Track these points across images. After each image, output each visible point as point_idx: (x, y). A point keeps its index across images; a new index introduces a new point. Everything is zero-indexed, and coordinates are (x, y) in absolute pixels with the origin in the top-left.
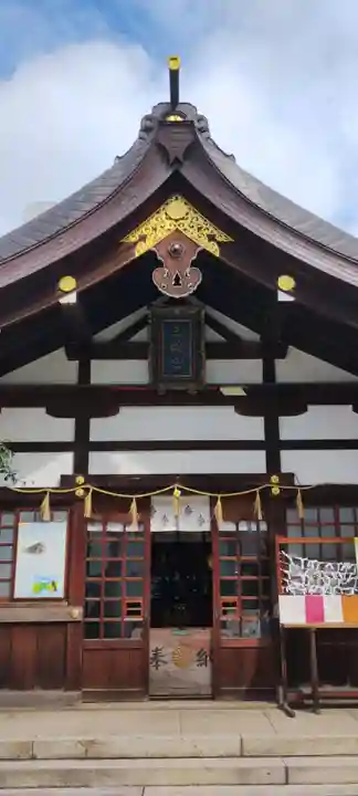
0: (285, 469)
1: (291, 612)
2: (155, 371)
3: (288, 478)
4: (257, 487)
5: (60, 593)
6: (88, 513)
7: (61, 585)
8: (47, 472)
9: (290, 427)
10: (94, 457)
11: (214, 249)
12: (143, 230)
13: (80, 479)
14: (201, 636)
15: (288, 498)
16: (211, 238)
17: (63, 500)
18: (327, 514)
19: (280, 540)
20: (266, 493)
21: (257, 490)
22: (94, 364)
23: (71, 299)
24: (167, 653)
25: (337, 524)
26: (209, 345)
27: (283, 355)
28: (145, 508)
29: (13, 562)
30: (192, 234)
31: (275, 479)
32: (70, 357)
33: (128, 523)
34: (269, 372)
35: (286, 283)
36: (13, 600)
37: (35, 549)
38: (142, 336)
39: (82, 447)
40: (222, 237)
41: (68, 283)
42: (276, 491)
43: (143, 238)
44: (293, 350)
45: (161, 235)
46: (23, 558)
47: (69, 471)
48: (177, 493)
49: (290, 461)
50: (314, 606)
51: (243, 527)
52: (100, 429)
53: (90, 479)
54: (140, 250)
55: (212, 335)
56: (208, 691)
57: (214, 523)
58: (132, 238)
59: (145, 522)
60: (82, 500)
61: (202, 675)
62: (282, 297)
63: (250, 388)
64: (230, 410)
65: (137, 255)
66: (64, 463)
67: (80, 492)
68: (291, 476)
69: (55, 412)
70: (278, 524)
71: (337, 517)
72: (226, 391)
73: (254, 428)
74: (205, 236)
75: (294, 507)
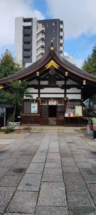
0: (67, 97)
1: (66, 115)
2: (49, 83)
5: (37, 112)
6: (40, 102)
7: (37, 111)
8: (35, 97)
9: (68, 91)
10: (41, 95)
11: (57, 68)
12: (48, 65)
13: (39, 98)
14: (55, 118)
15: (67, 101)
16: (57, 66)
17: (37, 101)
18: (72, 103)
19: (66, 106)
20: (64, 100)
22: (41, 81)
23: (38, 75)
24: (51, 120)
26: (57, 79)
27: (67, 80)
28: (48, 102)
29: (31, 109)
30: (54, 66)
31: (65, 98)
32: (37, 80)
33: (45, 104)
34: (65, 83)
35: (67, 73)
36: (31, 113)
37: (33, 107)
38: (47, 77)
39: (39, 93)
40: (58, 66)
41: (38, 73)
42: (65, 100)
43: (48, 66)
44: (69, 79)
45: (50, 66)
46: (32, 108)
47: (38, 97)
48: (52, 100)
49: (68, 96)
50: (69, 115)
51: (61, 104)
52: (41, 91)
53: (40, 98)
54: (47, 68)
55: (57, 77)
56: (56, 125)
57: (57, 104)
58: (46, 66)
59: (48, 104)
60: (39, 101)
61: (55, 123)
62: (66, 75)
63: (63, 85)
64: (60, 88)
65: (47, 69)
66: (37, 96)
67: (39, 100)
69: (35, 88)
70: (66, 104)
71: (73, 103)
72: (59, 86)
73: (63, 91)
74: (56, 66)
75: (68, 102)
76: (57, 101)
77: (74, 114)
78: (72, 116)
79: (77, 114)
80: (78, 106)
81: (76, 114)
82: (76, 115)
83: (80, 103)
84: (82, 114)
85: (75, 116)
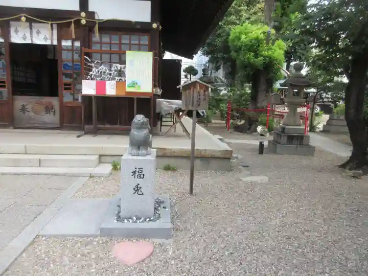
0: (91, 9)
1: (88, 88)
3: (91, 15)
4: (73, 18)
15: (90, 27)
20: (77, 22)
21: (72, 20)
24: (29, 107)
25: (120, 44)
31: (83, 14)
42: (83, 22)
48: (23, 19)
50: (101, 86)
68: (93, 13)
70: (87, 42)
71: (120, 40)
76: (52, 25)
77: (121, 84)
78: (111, 90)
79: (134, 84)
80: (139, 50)
81: (127, 83)
82: (128, 89)
83: (145, 40)
84: (154, 86)
85: (122, 94)
